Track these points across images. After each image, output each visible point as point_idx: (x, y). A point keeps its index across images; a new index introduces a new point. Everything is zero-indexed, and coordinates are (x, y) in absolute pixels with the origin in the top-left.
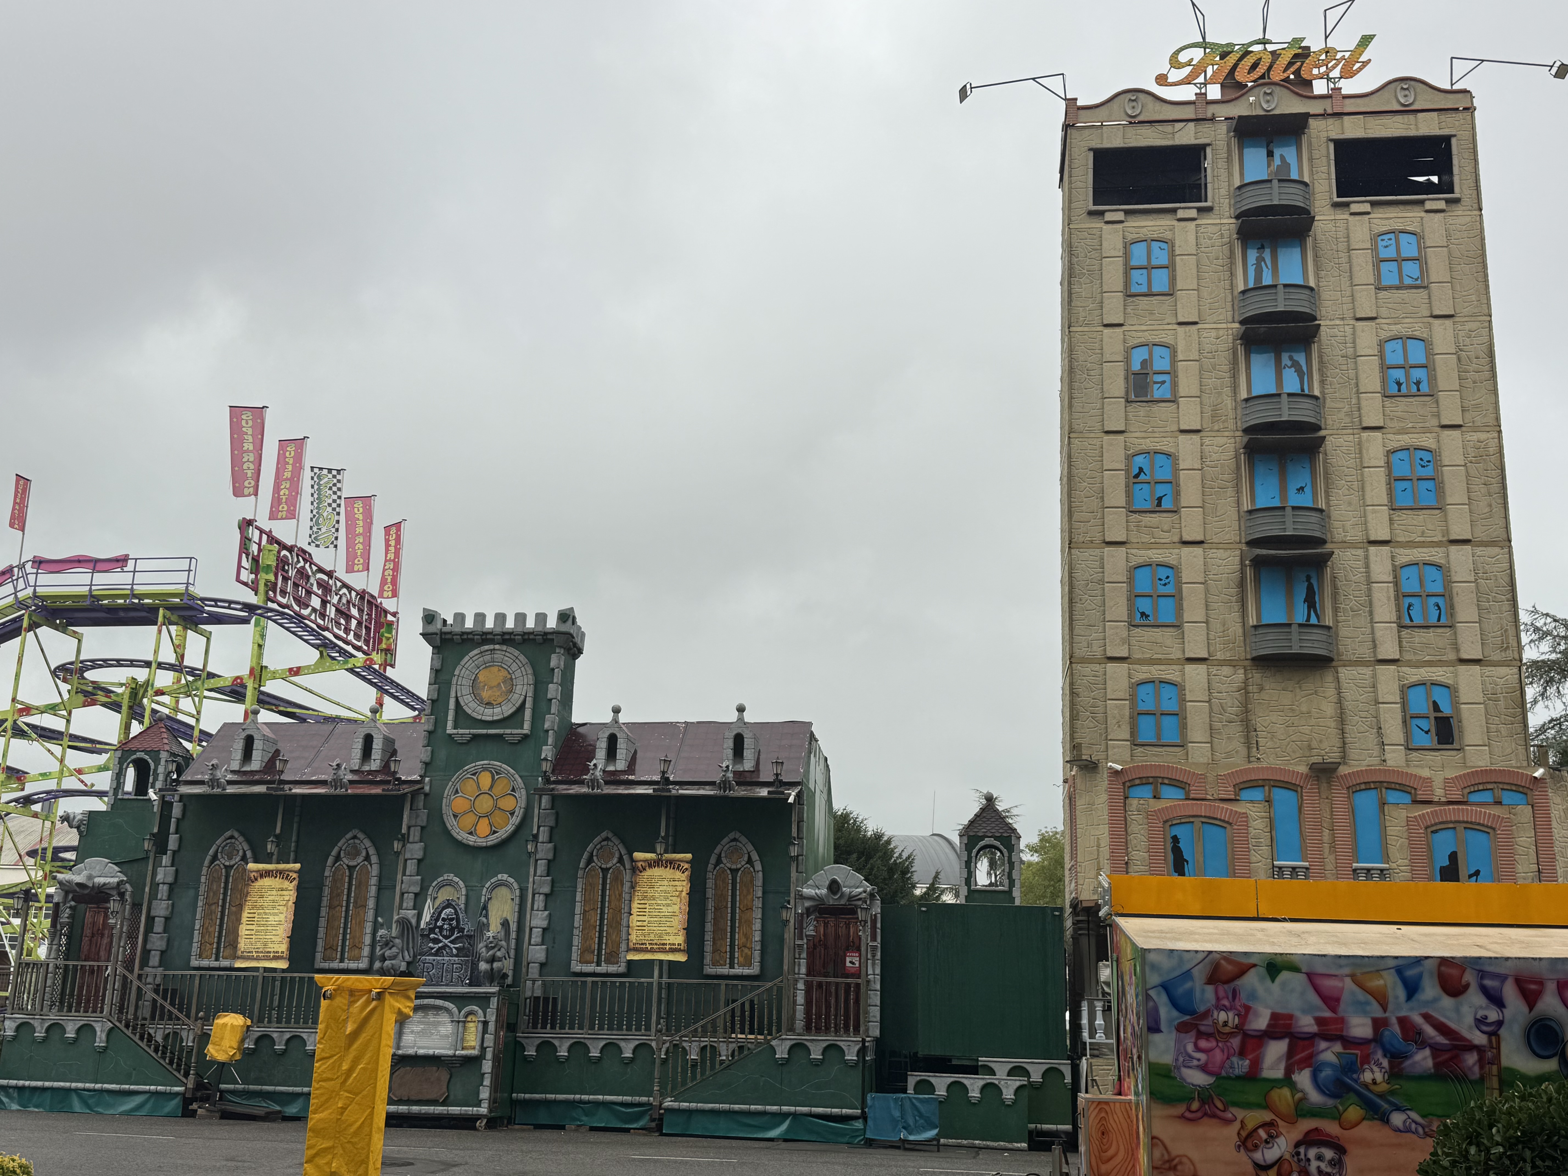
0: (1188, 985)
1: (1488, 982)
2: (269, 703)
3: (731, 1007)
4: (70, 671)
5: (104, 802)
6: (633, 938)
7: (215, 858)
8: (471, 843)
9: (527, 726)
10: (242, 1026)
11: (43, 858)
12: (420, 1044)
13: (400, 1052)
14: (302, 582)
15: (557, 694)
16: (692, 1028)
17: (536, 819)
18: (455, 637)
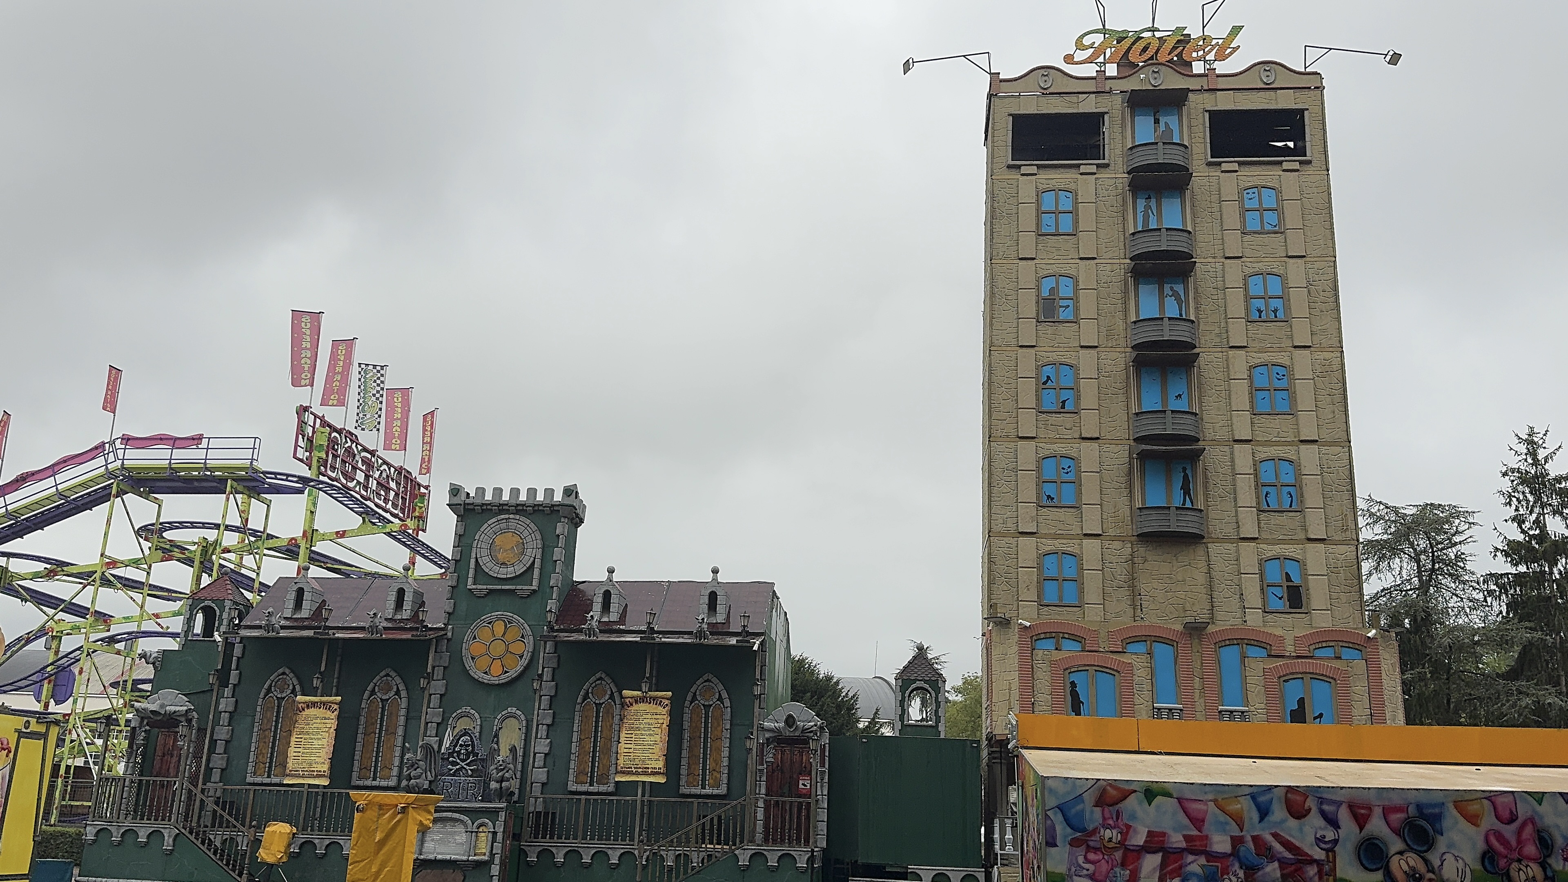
0: (1079, 807)
1: (1326, 807)
2: (318, 561)
3: (702, 821)
4: (152, 531)
5: (177, 642)
6: (621, 762)
7: (269, 691)
8: (486, 681)
9: (535, 583)
10: (289, 834)
11: (124, 689)
12: (438, 850)
13: (422, 857)
14: (349, 459)
15: (561, 556)
16: (668, 839)
17: (541, 662)
18: (476, 507)
